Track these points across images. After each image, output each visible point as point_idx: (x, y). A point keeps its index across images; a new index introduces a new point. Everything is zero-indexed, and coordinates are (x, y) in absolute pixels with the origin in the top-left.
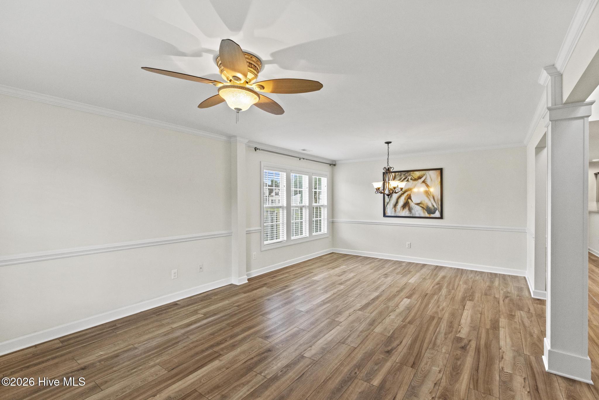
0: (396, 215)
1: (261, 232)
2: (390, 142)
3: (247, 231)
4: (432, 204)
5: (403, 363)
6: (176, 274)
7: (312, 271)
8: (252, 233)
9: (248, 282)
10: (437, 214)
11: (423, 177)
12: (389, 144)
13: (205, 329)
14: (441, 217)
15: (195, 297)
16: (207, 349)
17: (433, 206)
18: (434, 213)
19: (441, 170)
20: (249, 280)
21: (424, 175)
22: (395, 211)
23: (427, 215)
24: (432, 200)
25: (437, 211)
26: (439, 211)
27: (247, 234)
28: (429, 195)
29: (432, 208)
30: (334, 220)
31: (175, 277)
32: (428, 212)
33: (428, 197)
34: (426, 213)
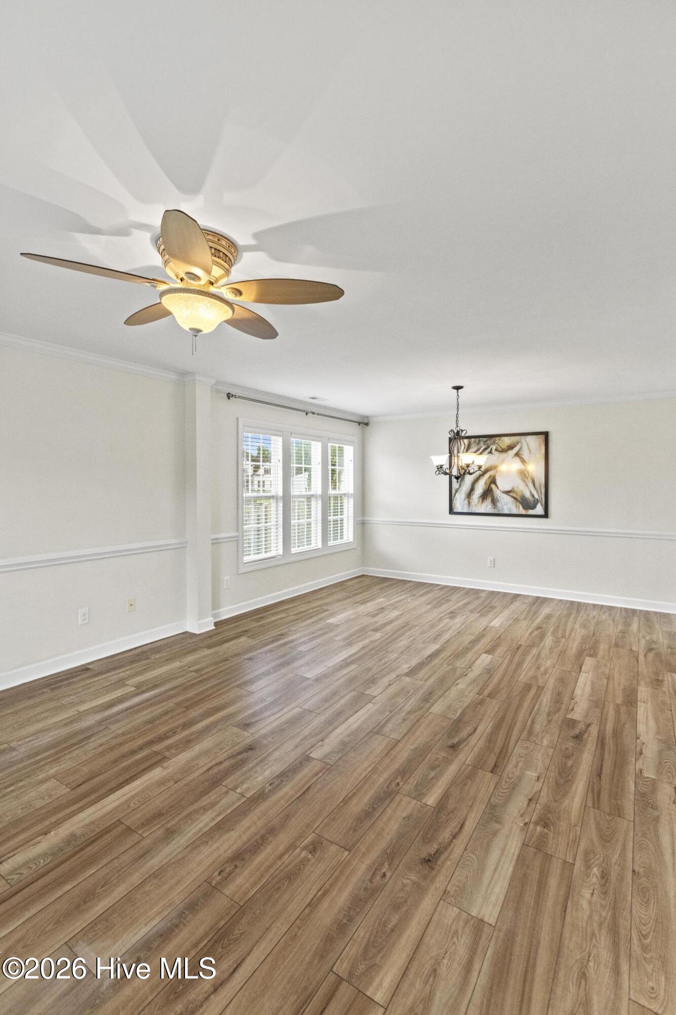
0: (470, 511)
1: (237, 540)
2: (461, 387)
3: (213, 540)
4: (531, 492)
5: (478, 765)
6: (87, 616)
7: (325, 608)
8: (221, 542)
9: (214, 628)
10: (539, 510)
11: (515, 446)
12: (459, 390)
13: (139, 711)
14: (546, 515)
15: (120, 657)
16: (141, 748)
17: (533, 496)
18: (534, 507)
19: (546, 435)
20: (216, 624)
21: (518, 443)
22: (469, 503)
23: (523, 512)
24: (531, 485)
25: (539, 504)
26: (542, 505)
27: (212, 544)
28: (527, 478)
29: (531, 499)
30: (365, 518)
31: (85, 622)
32: (523, 506)
33: (524, 481)
34: (521, 508)
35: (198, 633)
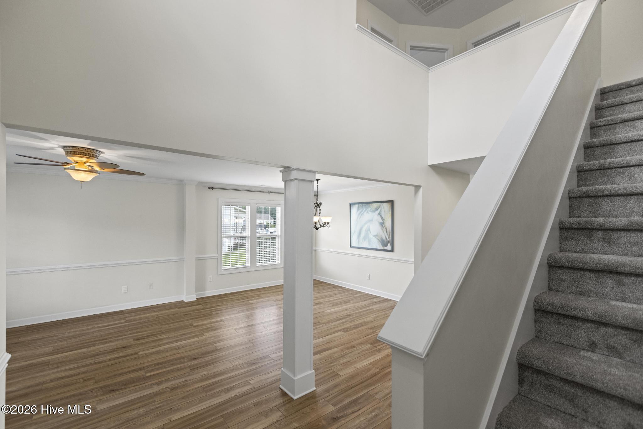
0: (359, 246)
1: (218, 258)
2: (319, 179)
3: (196, 258)
4: (385, 236)
6: (127, 289)
7: (261, 295)
8: (206, 259)
9: (196, 300)
10: (389, 247)
11: (378, 209)
12: (318, 181)
14: (392, 251)
17: (386, 238)
18: (386, 246)
19: (392, 202)
20: (197, 299)
21: (380, 207)
22: (359, 242)
23: (382, 248)
24: (385, 232)
25: (389, 243)
26: (390, 244)
27: (196, 260)
28: (383, 227)
29: (385, 240)
30: (316, 248)
31: (125, 292)
32: (382, 245)
33: (382, 230)
34: (381, 246)
35: (185, 301)
